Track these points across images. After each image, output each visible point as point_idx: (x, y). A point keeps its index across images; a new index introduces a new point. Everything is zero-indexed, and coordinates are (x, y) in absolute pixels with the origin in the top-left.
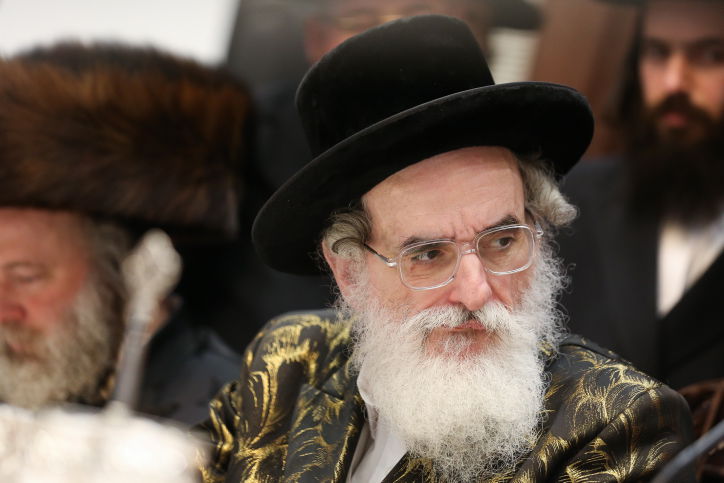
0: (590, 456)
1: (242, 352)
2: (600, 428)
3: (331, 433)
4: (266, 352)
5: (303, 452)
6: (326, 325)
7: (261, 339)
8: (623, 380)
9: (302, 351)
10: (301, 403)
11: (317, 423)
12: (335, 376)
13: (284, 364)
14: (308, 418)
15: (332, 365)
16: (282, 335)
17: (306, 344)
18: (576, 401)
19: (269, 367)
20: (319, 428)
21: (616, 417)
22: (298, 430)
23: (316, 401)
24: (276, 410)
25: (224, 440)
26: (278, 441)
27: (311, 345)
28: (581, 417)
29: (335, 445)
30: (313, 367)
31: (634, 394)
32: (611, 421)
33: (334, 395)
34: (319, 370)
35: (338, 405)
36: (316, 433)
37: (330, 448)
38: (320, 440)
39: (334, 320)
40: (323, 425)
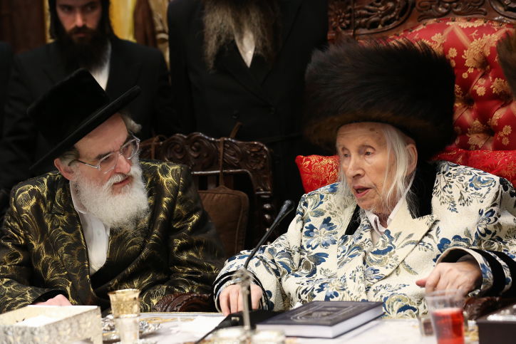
3: (67, 229)
4: (22, 206)
5: (59, 239)
6: (36, 188)
7: (15, 201)
8: (169, 169)
9: (34, 201)
10: (46, 221)
11: (58, 227)
12: (54, 207)
13: (31, 208)
14: (53, 227)
16: (23, 197)
17: (34, 197)
19: (27, 211)
20: (60, 228)
23: (52, 218)
24: (39, 227)
27: (36, 197)
33: (59, 214)
34: (45, 206)
35: (64, 218)
36: (60, 231)
37: (72, 235)
38: (64, 233)
39: (38, 185)
40: (62, 227)
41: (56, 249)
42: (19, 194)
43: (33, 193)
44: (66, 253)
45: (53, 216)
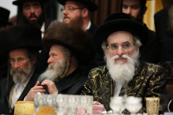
0: (153, 78)
1: (88, 77)
2: (153, 74)
3: (107, 87)
4: (92, 76)
5: (104, 90)
6: (100, 69)
7: (90, 74)
8: (154, 66)
9: (98, 74)
10: (100, 82)
12: (105, 77)
13: (96, 77)
14: (103, 85)
15: (104, 76)
16: (94, 72)
17: (98, 73)
18: (148, 70)
19: (93, 78)
20: (105, 86)
21: (155, 71)
22: (101, 87)
24: (97, 84)
25: (89, 91)
26: (98, 89)
27: (99, 73)
28: (150, 72)
29: (109, 88)
30: (100, 76)
31: (157, 68)
32: (155, 72)
33: (106, 80)
34: (102, 77)
35: (107, 82)
36: (105, 87)
37: (108, 89)
38: (106, 88)
39: (101, 68)
40: (106, 86)
41: (102, 94)
42: (92, 71)
43: (98, 71)
44: (105, 96)
45: (104, 81)
